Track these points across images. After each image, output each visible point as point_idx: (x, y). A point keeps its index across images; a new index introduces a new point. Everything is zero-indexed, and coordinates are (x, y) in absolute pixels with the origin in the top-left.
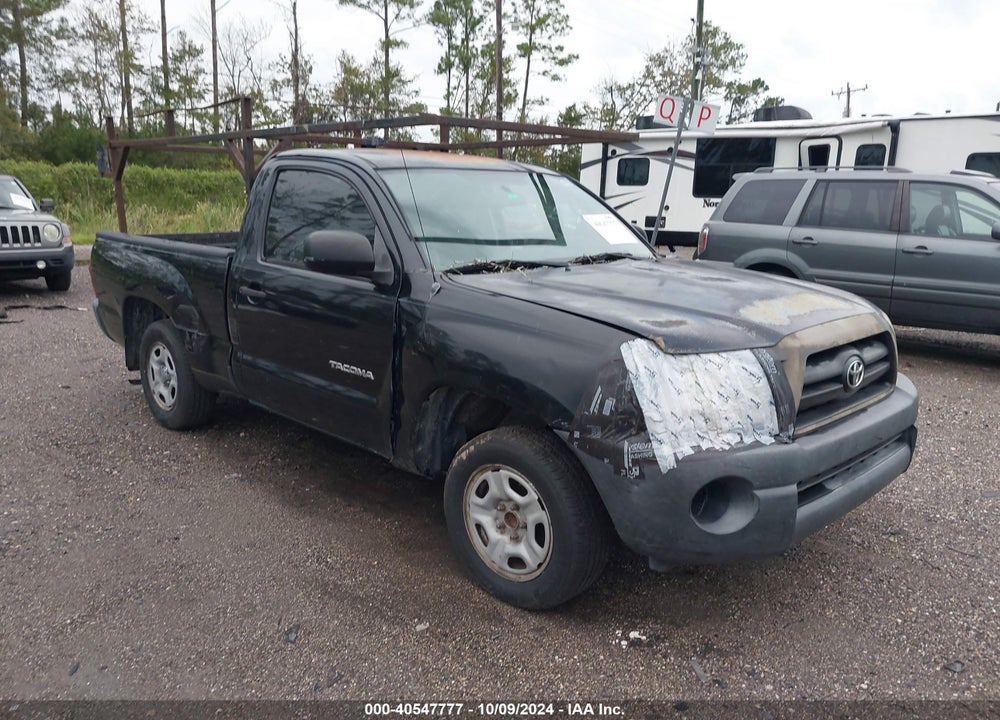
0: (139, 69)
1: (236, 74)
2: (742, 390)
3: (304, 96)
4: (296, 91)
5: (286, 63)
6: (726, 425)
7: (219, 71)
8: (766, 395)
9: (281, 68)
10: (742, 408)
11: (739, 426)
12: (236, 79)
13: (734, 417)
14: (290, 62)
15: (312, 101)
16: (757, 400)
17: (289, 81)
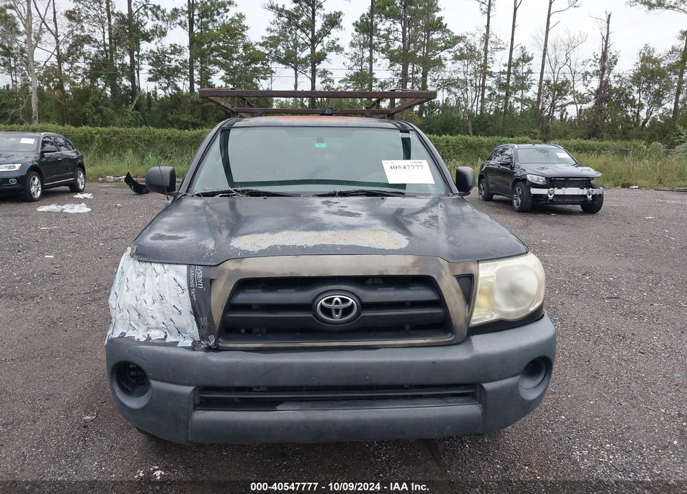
0: (491, 74)
1: (557, 70)
2: (167, 297)
3: (607, 81)
4: (601, 78)
5: (597, 59)
6: (152, 323)
7: (545, 70)
8: (186, 306)
9: (593, 63)
10: (166, 312)
11: (164, 326)
12: (556, 75)
13: (160, 318)
14: (600, 58)
15: (614, 85)
16: (180, 308)
17: (598, 71)
